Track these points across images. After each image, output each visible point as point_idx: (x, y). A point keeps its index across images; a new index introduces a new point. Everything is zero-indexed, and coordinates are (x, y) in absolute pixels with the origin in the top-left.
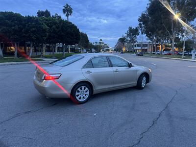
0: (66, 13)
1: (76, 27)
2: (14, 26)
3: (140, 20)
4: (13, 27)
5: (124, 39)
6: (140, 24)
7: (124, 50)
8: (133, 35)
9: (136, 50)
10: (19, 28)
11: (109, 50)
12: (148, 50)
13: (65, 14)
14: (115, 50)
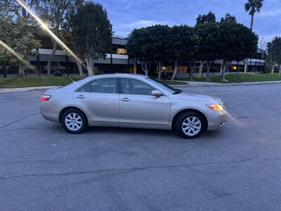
0: (251, 8)
2: (157, 42)
4: (156, 44)
10: (163, 43)
13: (249, 12)
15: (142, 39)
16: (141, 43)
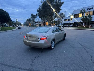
1: (7, 13)
3: (38, 11)
5: (30, 19)
6: (38, 13)
7: (30, 25)
8: (34, 18)
9: (36, 25)
11: (21, 25)
12: (41, 25)
14: (25, 25)
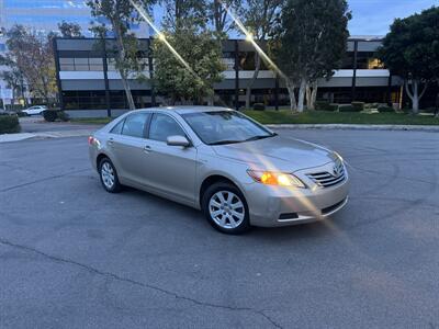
15: (407, 36)
16: (406, 44)
